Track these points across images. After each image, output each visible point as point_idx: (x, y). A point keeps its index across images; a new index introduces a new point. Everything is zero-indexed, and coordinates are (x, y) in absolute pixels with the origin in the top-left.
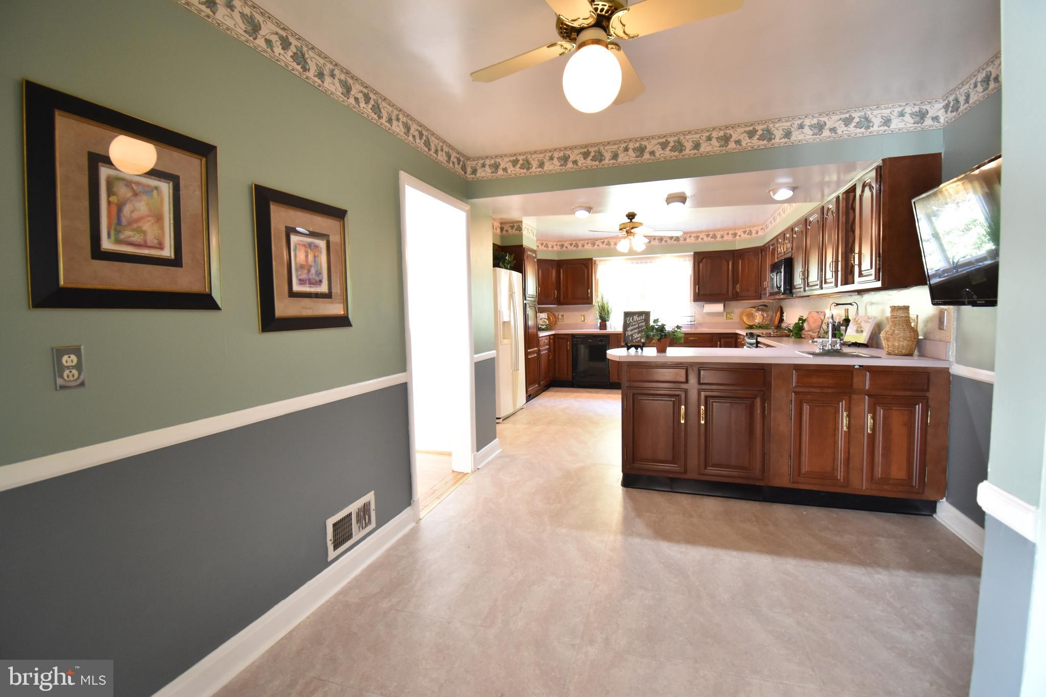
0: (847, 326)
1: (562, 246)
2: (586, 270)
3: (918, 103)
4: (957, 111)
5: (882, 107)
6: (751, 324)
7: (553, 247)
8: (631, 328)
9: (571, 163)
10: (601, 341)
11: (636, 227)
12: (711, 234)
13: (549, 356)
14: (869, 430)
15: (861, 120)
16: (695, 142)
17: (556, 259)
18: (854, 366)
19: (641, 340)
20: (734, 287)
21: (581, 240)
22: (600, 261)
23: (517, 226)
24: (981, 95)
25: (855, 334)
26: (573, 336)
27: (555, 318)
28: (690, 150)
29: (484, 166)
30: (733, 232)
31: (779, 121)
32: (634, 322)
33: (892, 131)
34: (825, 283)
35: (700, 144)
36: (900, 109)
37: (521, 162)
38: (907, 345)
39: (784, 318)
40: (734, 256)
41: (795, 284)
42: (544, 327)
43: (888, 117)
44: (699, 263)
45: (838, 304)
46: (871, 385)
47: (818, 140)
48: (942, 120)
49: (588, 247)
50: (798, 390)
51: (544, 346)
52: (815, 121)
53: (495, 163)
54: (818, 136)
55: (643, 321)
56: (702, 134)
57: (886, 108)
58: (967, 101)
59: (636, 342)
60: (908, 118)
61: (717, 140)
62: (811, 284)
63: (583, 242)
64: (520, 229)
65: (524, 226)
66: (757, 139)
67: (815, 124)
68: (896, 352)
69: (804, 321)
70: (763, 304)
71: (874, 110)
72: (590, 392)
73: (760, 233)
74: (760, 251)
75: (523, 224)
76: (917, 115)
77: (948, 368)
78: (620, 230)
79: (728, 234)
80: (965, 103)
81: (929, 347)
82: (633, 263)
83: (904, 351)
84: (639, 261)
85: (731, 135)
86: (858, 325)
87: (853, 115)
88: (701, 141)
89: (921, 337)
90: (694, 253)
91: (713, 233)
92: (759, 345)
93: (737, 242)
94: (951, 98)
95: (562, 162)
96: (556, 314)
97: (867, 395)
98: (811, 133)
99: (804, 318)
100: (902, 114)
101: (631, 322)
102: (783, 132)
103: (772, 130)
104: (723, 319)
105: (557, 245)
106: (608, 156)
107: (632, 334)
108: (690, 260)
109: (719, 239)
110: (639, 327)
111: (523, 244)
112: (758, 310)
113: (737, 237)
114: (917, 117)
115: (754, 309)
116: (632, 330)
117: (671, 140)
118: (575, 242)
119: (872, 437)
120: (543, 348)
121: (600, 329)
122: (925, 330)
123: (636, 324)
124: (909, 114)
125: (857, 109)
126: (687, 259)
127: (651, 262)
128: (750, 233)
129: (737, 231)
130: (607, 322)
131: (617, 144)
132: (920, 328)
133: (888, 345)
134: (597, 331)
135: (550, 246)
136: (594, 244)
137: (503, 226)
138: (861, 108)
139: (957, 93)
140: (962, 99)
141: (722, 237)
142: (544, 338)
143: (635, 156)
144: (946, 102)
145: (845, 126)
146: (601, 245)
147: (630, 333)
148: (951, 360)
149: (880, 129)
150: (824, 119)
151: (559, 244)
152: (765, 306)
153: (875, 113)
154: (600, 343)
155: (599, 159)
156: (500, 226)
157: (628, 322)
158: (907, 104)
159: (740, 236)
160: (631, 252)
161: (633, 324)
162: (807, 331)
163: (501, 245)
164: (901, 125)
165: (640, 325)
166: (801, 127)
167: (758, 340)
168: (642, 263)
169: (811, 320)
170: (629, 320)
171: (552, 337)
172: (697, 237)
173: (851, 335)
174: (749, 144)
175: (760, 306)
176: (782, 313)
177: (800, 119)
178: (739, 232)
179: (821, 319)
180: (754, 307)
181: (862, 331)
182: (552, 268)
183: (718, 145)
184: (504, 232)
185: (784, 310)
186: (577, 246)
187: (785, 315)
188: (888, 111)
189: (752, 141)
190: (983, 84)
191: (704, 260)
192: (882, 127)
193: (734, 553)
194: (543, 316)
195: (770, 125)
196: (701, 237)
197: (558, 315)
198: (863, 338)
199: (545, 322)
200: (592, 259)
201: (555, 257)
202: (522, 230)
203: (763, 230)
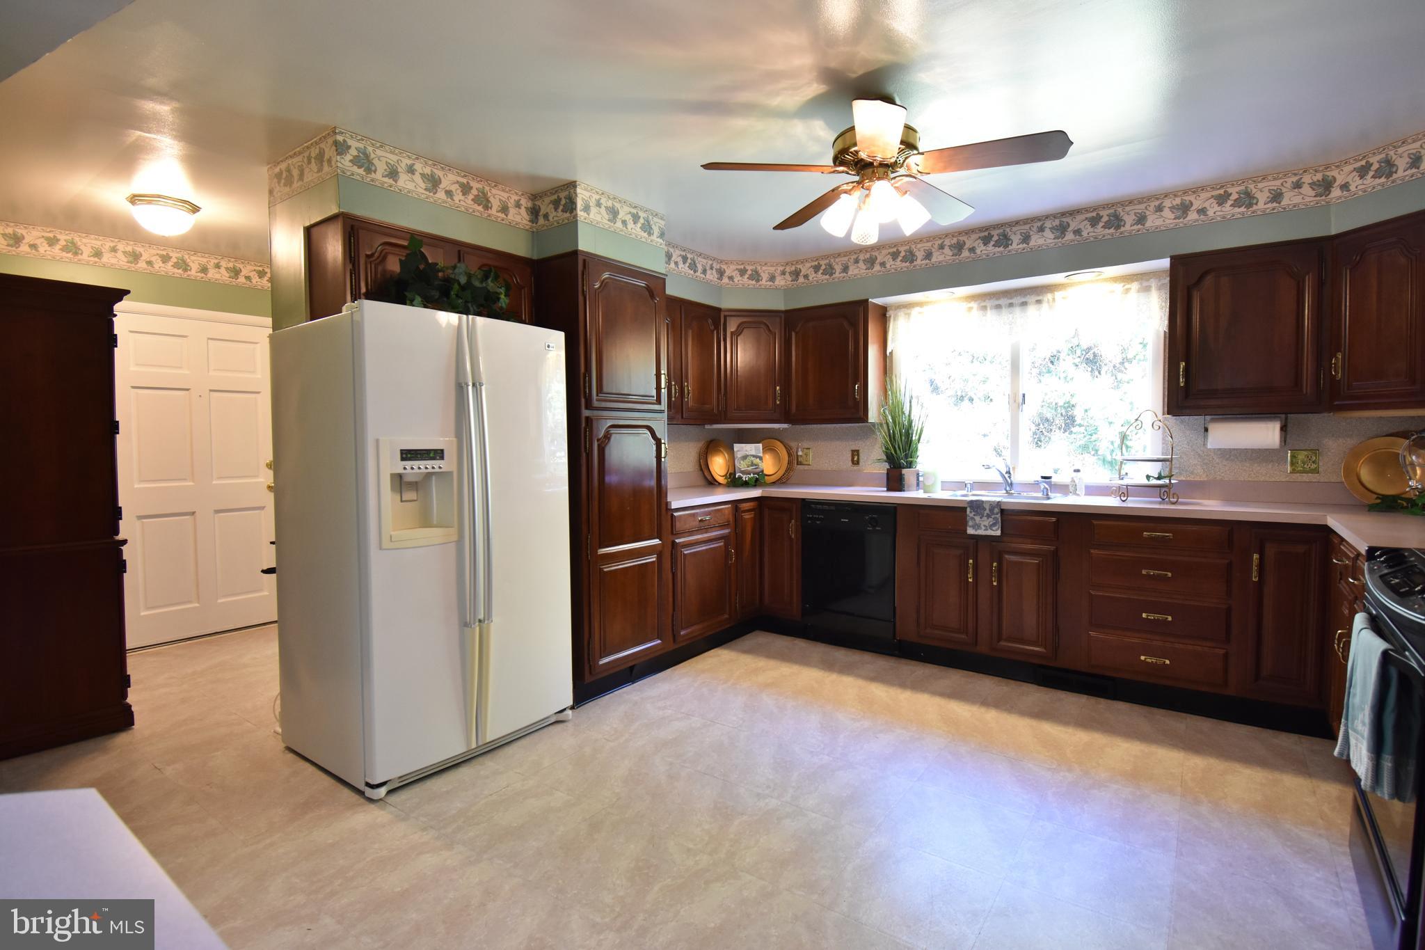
1: (796, 274)
2: (851, 333)
7: (772, 278)
10: (873, 522)
12: (1234, 192)
13: (727, 553)
17: (781, 308)
20: (1323, 365)
22: (900, 307)
23: (565, 198)
26: (806, 505)
27: (790, 455)
30: (1318, 177)
40: (1322, 258)
42: (745, 478)
44: (1189, 290)
65: (582, 195)
75: (579, 190)
79: (1298, 186)
82: (984, 308)
84: (1003, 301)
90: (1172, 258)
91: (1241, 188)
93: (1332, 209)
96: (793, 444)
104: (1282, 473)
105: (783, 273)
108: (1159, 289)
109: (1263, 204)
111: (581, 248)
113: (1335, 193)
120: (696, 538)
121: (887, 491)
126: (1153, 283)
127: (1039, 302)
128: (1387, 169)
130: (904, 471)
134: (877, 493)
135: (765, 276)
137: (538, 203)
141: (1277, 196)
142: (700, 511)
151: (788, 269)
154: (871, 528)
156: (527, 203)
159: (1345, 186)
163: (533, 257)
168: (1011, 305)
171: (748, 506)
178: (1344, 174)
191: (1209, 280)
194: (752, 449)
196: (1197, 204)
197: (797, 449)
199: (752, 464)
200: (868, 300)
201: (781, 306)
202: (575, 209)
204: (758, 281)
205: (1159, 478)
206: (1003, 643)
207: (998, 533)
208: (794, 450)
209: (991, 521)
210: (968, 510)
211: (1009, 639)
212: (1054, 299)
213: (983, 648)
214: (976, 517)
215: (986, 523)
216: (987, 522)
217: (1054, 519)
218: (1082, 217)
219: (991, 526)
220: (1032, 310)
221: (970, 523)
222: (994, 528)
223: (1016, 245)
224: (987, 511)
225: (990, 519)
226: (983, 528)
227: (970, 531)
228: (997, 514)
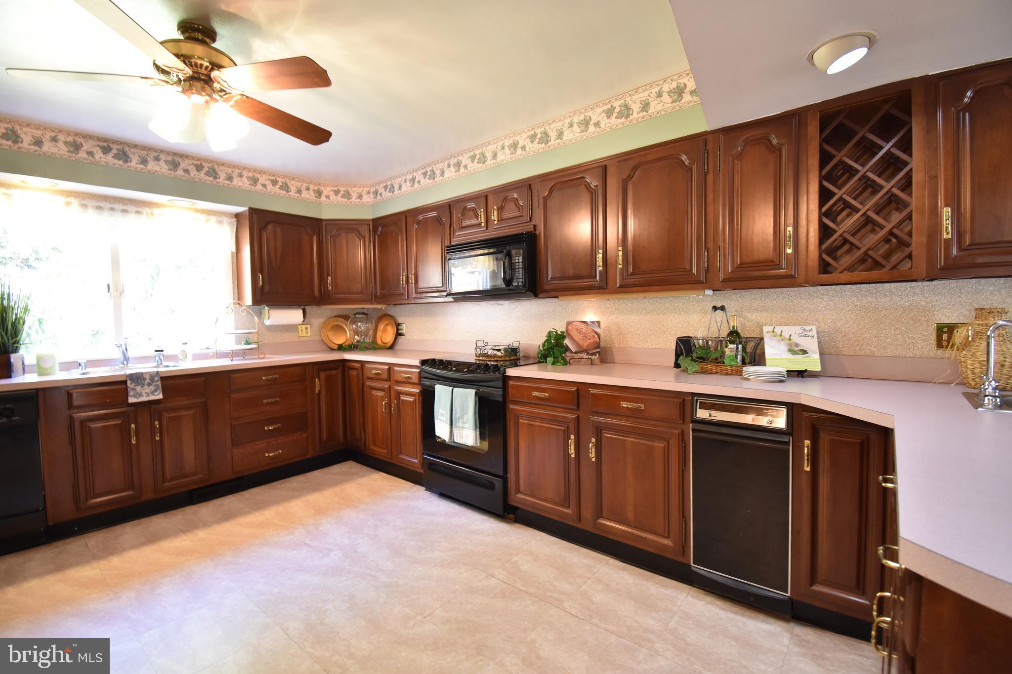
6: (339, 343)
12: (280, 180)
20: (323, 281)
30: (316, 188)
40: (320, 229)
44: (261, 230)
69: (561, 337)
70: (362, 311)
73: (366, 199)
79: (308, 189)
90: (250, 209)
91: (283, 180)
99: (560, 332)
104: (295, 337)
108: (230, 223)
109: (293, 193)
113: (323, 198)
126: (226, 220)
128: (347, 195)
129: (322, 188)
141: (299, 191)
152: (364, 313)
159: (328, 197)
169: (575, 335)
172: (255, 181)
173: (780, 358)
175: (357, 313)
176: (398, 325)
178: (327, 191)
179: (596, 333)
180: (345, 316)
181: (803, 351)
185: (406, 320)
196: (261, 181)
203: (372, 195)
206: (166, 484)
207: (161, 396)
209: (152, 388)
210: (129, 382)
211: (172, 479)
212: (152, 214)
213: (149, 495)
214: (136, 388)
215: (148, 391)
216: (148, 389)
217: (203, 379)
218: (191, 162)
219: (153, 393)
221: (131, 393)
222: (156, 394)
223: (134, 163)
224: (148, 380)
225: (151, 387)
226: (145, 395)
227: (131, 400)
228: (158, 381)
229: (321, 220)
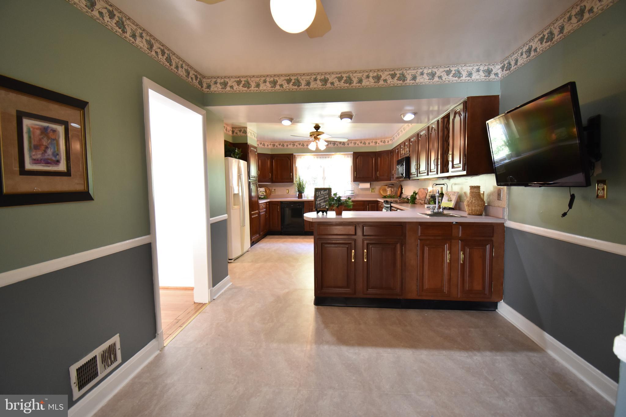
0: (442, 197)
1: (274, 145)
2: (289, 161)
3: (487, 64)
4: (509, 70)
5: (468, 65)
6: (385, 195)
7: (268, 146)
8: (319, 199)
9: (279, 86)
10: (299, 205)
11: (320, 135)
12: (363, 141)
13: (266, 216)
14: (461, 261)
15: (456, 73)
16: (359, 79)
17: (270, 153)
18: (453, 222)
19: (326, 207)
20: (376, 174)
21: (286, 142)
22: (298, 155)
23: (244, 130)
24: (525, 60)
25: (447, 202)
26: (281, 202)
27: (270, 191)
28: (356, 84)
29: (216, 83)
30: (375, 141)
31: (409, 69)
32: (321, 195)
33: (473, 81)
34: (430, 172)
35: (362, 80)
36: (477, 67)
37: (243, 82)
38: (479, 209)
39: (403, 192)
40: (376, 155)
41: (411, 172)
42: (262, 197)
43: (471, 72)
44: (356, 159)
45: (437, 184)
46: (462, 234)
47: (431, 83)
48: (500, 76)
49: (290, 146)
50: (421, 238)
51: (263, 209)
52: (430, 71)
53: (224, 82)
54: (432, 80)
55: (327, 194)
56: (364, 74)
57: (469, 66)
58: (516, 64)
59: (322, 208)
60: (481, 73)
61: (373, 79)
62: (421, 172)
63: (287, 143)
64: (245, 132)
65: (248, 130)
66: (397, 80)
67: (430, 73)
68: (473, 213)
69: (416, 194)
70: (392, 183)
71: (463, 67)
72: (293, 238)
73: (390, 142)
74: (390, 153)
75: (248, 129)
76: (486, 72)
77: (504, 223)
78: (310, 136)
79: (372, 142)
80: (515, 65)
81: (492, 210)
82: (318, 158)
83: (478, 213)
84: (322, 157)
85: (381, 76)
86: (449, 197)
87: (452, 69)
88: (363, 78)
89: (486, 204)
90: (353, 152)
92: (392, 208)
93: (377, 147)
94: (506, 62)
95: (273, 85)
96: (271, 188)
97: (460, 240)
98: (428, 78)
99: (416, 192)
100: (478, 71)
101: (319, 195)
102: (411, 77)
103: (405, 75)
104: (369, 192)
105: (270, 144)
106: (303, 83)
107: (320, 203)
108: (351, 157)
109: (367, 145)
110: (324, 199)
111: (248, 142)
112: (389, 187)
113: (377, 144)
114: (487, 73)
115: (387, 187)
116: (320, 200)
117: (344, 75)
118: (282, 143)
119: (463, 265)
120: (262, 211)
121: (298, 198)
122: (488, 200)
123: (323, 196)
124: (482, 70)
125: (454, 66)
126: (349, 156)
127: (329, 157)
128: (384, 142)
129: (377, 141)
130: (303, 194)
131: (309, 76)
132: (485, 199)
133: (469, 209)
134: (296, 199)
135: (266, 145)
136: (294, 145)
137: (234, 130)
138: (456, 65)
139: (510, 59)
140: (513, 63)
141: (369, 144)
142: (262, 204)
143: (321, 85)
144: (503, 64)
145: (447, 76)
146: (298, 146)
147: (318, 202)
148: (505, 218)
149: (466, 78)
150: (435, 70)
151: (272, 144)
152: (392, 184)
153: (464, 68)
154: (298, 207)
155: (298, 84)
156: (231, 129)
157: (317, 195)
158: (481, 65)
159: (379, 143)
160: (318, 151)
161: (321, 196)
162: (418, 200)
163: (233, 142)
164: (478, 77)
165: (325, 197)
166: (422, 74)
167: (392, 205)
168: (323, 157)
169: (420, 193)
170: (318, 193)
171: (268, 203)
172: (355, 143)
173: (445, 203)
174: (391, 83)
175: (390, 185)
176: (402, 189)
177: (421, 69)
178: (378, 141)
179: (426, 193)
180: (387, 185)
181: (451, 201)
182: (268, 159)
183: (373, 81)
184: (235, 134)
185: (403, 187)
186: (283, 145)
187: (403, 190)
188: (471, 68)
189: (394, 81)
190: (526, 53)
191: (359, 157)
192: (467, 77)
193: (389, 350)
194: (262, 189)
195: (404, 71)
196: (357, 143)
197: (272, 189)
198: (452, 205)
199: (263, 194)
200: (293, 154)
201: (269, 152)
202: (247, 133)
203: (391, 141)
204: (264, 146)
205: (352, 194)
208: (271, 189)
212: (331, 157)
220: (327, 159)
229: (377, 152)
